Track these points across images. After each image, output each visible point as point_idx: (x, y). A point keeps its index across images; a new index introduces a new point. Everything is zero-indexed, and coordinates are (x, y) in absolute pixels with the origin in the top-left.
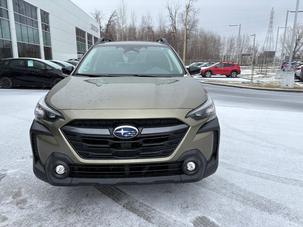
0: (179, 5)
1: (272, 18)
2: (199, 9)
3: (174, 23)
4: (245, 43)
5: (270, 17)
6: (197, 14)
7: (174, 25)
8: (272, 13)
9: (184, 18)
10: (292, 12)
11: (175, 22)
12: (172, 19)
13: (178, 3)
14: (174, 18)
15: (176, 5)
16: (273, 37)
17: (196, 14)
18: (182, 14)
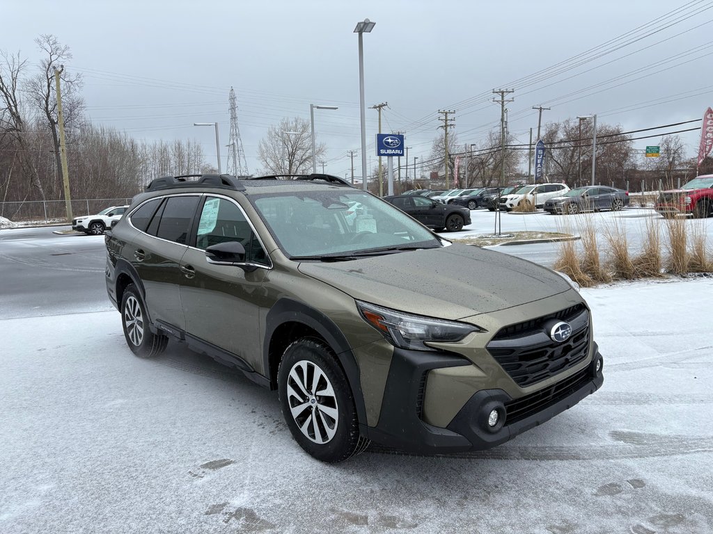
0: (21, 61)
1: (233, 108)
2: (79, 76)
3: (12, 104)
4: (193, 158)
5: (228, 106)
6: (77, 88)
7: (14, 110)
8: (233, 98)
9: (41, 94)
10: (318, 108)
11: (15, 102)
12: (5, 94)
13: (16, 56)
14: (11, 92)
15: (10, 59)
16: (242, 146)
17: (72, 86)
18: (35, 84)
